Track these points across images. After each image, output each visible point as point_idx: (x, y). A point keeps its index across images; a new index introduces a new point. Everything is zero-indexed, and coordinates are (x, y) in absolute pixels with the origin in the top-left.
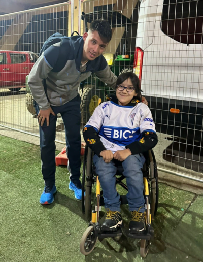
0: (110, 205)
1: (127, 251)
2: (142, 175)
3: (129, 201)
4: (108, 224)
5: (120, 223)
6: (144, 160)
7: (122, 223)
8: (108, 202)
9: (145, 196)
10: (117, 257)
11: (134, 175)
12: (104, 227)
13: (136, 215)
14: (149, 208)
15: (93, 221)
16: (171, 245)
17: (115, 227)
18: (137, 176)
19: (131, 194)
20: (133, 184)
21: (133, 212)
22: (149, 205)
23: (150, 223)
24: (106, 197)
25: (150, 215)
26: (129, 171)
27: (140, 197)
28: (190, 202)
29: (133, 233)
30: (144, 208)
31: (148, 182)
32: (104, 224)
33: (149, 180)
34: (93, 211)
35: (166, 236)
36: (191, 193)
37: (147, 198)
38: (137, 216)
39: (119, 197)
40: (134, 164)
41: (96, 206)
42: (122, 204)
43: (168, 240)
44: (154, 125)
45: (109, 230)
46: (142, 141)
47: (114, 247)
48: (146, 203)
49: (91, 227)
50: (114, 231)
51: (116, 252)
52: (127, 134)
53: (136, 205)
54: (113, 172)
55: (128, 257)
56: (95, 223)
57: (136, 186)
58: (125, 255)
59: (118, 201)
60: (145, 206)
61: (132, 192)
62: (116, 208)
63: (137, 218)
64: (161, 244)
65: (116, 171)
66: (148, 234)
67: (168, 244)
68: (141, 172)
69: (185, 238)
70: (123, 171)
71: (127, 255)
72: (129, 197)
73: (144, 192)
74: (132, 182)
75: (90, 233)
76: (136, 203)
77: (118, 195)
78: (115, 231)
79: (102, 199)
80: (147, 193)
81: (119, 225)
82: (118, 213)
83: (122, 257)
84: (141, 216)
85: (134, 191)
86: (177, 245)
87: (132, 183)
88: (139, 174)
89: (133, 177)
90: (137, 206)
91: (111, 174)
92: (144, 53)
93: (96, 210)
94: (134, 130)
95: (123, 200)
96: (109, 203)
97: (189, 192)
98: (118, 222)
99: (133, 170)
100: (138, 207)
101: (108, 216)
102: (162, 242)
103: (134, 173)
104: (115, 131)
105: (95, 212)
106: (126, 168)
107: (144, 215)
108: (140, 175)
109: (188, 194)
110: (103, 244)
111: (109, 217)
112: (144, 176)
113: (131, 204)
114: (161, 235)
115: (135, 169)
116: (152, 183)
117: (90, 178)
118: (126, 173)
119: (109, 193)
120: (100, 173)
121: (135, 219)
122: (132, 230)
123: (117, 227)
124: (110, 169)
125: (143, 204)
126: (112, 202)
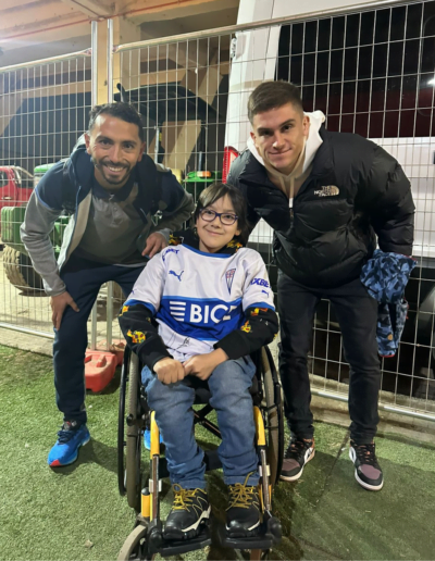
0: (182, 477)
2: (251, 402)
3: (223, 461)
4: (178, 523)
5: (205, 514)
6: (252, 369)
7: (211, 514)
8: (177, 469)
9: (258, 448)
11: (235, 404)
12: (169, 530)
13: (240, 494)
14: (268, 473)
15: (143, 514)
16: (311, 545)
17: (195, 526)
18: (240, 406)
19: (228, 447)
20: (232, 425)
21: (233, 485)
22: (267, 468)
24: (173, 458)
25: (270, 488)
26: (224, 397)
27: (248, 452)
28: (339, 445)
30: (258, 476)
32: (170, 524)
33: (264, 409)
34: (143, 491)
35: (300, 526)
36: (339, 426)
37: (263, 451)
38: (244, 496)
39: (203, 455)
40: (234, 380)
41: (151, 481)
42: (208, 469)
43: (305, 535)
44: (271, 294)
45: (180, 537)
46: (246, 328)
48: (260, 463)
49: (140, 528)
50: (194, 538)
52: (219, 314)
53: (239, 469)
54: (188, 401)
56: (148, 519)
57: (240, 429)
59: (200, 464)
60: (258, 470)
61: (231, 443)
62: (197, 481)
63: (242, 499)
64: (292, 545)
65: (194, 398)
67: (306, 542)
68: (249, 395)
69: (339, 524)
70: (211, 396)
72: (223, 452)
73: (256, 438)
74: (231, 419)
75: (139, 542)
76: (240, 465)
77: (199, 450)
78: (197, 536)
79: (163, 463)
80: (262, 441)
81: (204, 519)
82: (200, 494)
84: (250, 495)
85: (235, 438)
86: (324, 542)
87: (231, 422)
88: (245, 401)
89: (233, 410)
90: (243, 472)
91: (183, 405)
93: (151, 489)
94: (233, 303)
95: (211, 461)
96: (179, 472)
97: (335, 425)
98: (200, 513)
99: (233, 394)
100: (245, 475)
101: (177, 502)
102: (292, 540)
103: (234, 399)
104: (193, 306)
105: (148, 493)
106: (216, 390)
107: (257, 490)
108: (248, 403)
109: (334, 430)
111: (180, 504)
112: (254, 404)
113: (227, 468)
114: (290, 523)
115: (236, 391)
116: (270, 417)
117: (135, 417)
118: (217, 400)
119: (180, 449)
120: (159, 405)
121: (238, 502)
122: (234, 529)
123: (200, 525)
124: (181, 396)
125: (255, 467)
126: (186, 470)
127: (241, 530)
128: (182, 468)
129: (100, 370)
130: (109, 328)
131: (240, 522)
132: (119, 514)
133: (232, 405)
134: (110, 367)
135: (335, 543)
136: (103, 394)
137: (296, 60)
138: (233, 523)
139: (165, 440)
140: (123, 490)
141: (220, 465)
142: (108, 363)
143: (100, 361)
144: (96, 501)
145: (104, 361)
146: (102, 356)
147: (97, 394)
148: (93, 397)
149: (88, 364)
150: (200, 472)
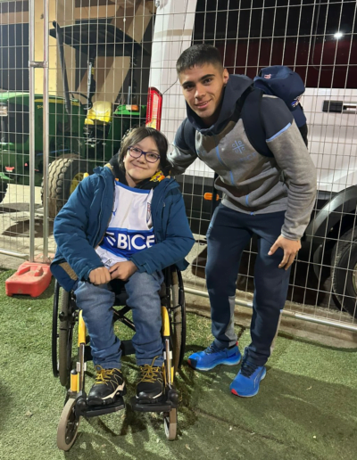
0: (103, 360)
1: (133, 432)
2: (159, 302)
3: (136, 347)
4: (99, 393)
5: (120, 388)
7: (125, 388)
8: (99, 354)
9: (164, 338)
10: (117, 444)
12: (92, 398)
13: (148, 372)
14: (170, 357)
15: (72, 389)
16: (205, 413)
17: (112, 396)
19: (140, 337)
20: (144, 320)
21: (143, 366)
22: (170, 353)
23: (171, 381)
24: (96, 346)
25: (172, 369)
26: (137, 298)
27: (156, 341)
29: (143, 404)
30: (162, 359)
31: (169, 313)
32: (93, 394)
33: (171, 309)
34: (72, 371)
35: (197, 399)
36: (238, 325)
37: (168, 340)
38: (151, 374)
39: (119, 344)
41: (78, 363)
42: (123, 354)
43: (201, 405)
45: (100, 403)
47: (111, 428)
48: (165, 350)
49: (71, 401)
50: (111, 404)
51: (114, 435)
53: (148, 353)
54: (109, 302)
55: (135, 442)
56: (75, 393)
57: (150, 323)
58: (129, 438)
59: (117, 351)
60: (163, 355)
62: (114, 363)
63: (149, 376)
65: (114, 300)
66: (168, 402)
67: (201, 411)
68: (158, 296)
70: (127, 297)
71: (134, 437)
72: (136, 341)
76: (148, 350)
77: (117, 340)
78: (113, 403)
79: (88, 349)
80: (167, 333)
81: (119, 391)
82: (116, 372)
83: (126, 442)
84: (156, 373)
85: (146, 331)
86: (215, 410)
87: (143, 317)
88: (154, 301)
89: (144, 309)
90: (151, 356)
91: (105, 305)
93: (78, 369)
95: (126, 348)
96: (101, 356)
98: (116, 387)
99: (145, 295)
100: (152, 358)
101: (98, 378)
102: (190, 409)
103: (145, 300)
104: (121, 236)
105: (76, 373)
106: (132, 292)
107: (161, 369)
108: (156, 303)
110: (91, 424)
111: (100, 380)
112: (162, 305)
113: (139, 353)
114: (189, 397)
115: (147, 293)
116: (175, 315)
117: (66, 315)
118: (132, 301)
119: (102, 339)
120: (85, 304)
121: (146, 378)
122: (142, 398)
123: (116, 395)
124: (103, 298)
125: (160, 352)
126: (107, 354)
127: (146, 398)
128: (103, 353)
129: (37, 279)
130: (45, 243)
131: (146, 393)
132: (54, 392)
133: (143, 305)
134: (46, 275)
135: (223, 411)
136: (40, 298)
137: (211, 16)
138: (142, 393)
139: (90, 332)
140: (56, 373)
141: (133, 351)
142: (45, 273)
143: (37, 271)
144: (34, 382)
145: (41, 272)
146: (39, 267)
147: (36, 298)
148: (31, 301)
149: (27, 274)
150: (117, 357)
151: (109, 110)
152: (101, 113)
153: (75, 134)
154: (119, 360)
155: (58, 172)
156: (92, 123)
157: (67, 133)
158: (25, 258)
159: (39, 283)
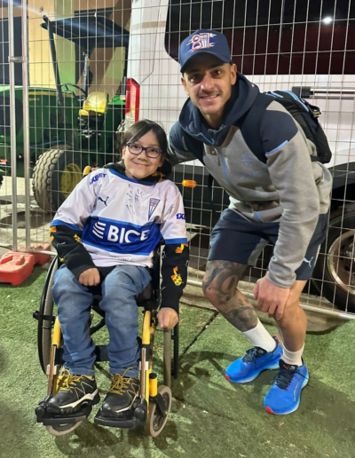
5: (89, 396)
11: (118, 308)
12: (50, 406)
13: (118, 382)
14: (146, 368)
17: (73, 405)
18: (122, 310)
19: (112, 344)
20: (115, 325)
21: (115, 376)
22: (146, 364)
26: (109, 301)
27: (128, 349)
30: (137, 369)
37: (144, 350)
38: (120, 385)
41: (48, 366)
45: (58, 412)
48: (140, 359)
54: (83, 303)
60: (138, 365)
61: (115, 341)
62: (84, 369)
63: (118, 387)
68: (134, 302)
72: (110, 348)
76: (121, 359)
82: (84, 380)
84: (127, 385)
88: (129, 307)
89: (116, 312)
90: (124, 365)
92: (141, 88)
93: (48, 372)
99: (117, 299)
100: (125, 368)
101: (63, 384)
103: (118, 304)
104: (112, 228)
108: (131, 308)
111: (66, 386)
113: (113, 361)
115: (120, 297)
119: (73, 342)
121: (115, 389)
122: (105, 411)
123: (79, 404)
125: (135, 362)
129: (19, 267)
130: (28, 234)
131: (111, 405)
133: (115, 309)
134: (27, 265)
136: (21, 286)
138: (106, 405)
142: (27, 262)
143: (19, 260)
145: (23, 260)
146: (22, 256)
147: (16, 286)
148: (11, 289)
149: (8, 263)
150: (89, 363)
151: (105, 100)
152: (96, 103)
153: (69, 126)
154: (90, 366)
155: (49, 163)
156: (86, 113)
157: (61, 125)
158: (9, 248)
159: (20, 271)
